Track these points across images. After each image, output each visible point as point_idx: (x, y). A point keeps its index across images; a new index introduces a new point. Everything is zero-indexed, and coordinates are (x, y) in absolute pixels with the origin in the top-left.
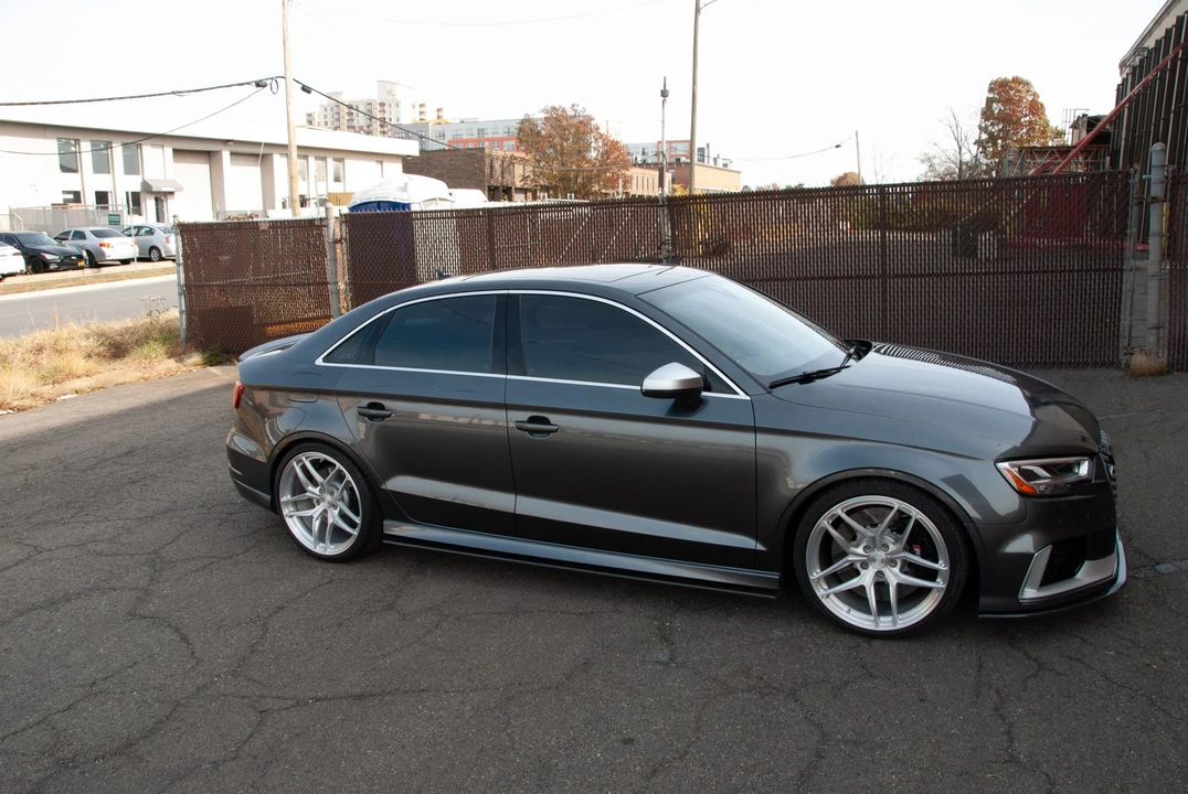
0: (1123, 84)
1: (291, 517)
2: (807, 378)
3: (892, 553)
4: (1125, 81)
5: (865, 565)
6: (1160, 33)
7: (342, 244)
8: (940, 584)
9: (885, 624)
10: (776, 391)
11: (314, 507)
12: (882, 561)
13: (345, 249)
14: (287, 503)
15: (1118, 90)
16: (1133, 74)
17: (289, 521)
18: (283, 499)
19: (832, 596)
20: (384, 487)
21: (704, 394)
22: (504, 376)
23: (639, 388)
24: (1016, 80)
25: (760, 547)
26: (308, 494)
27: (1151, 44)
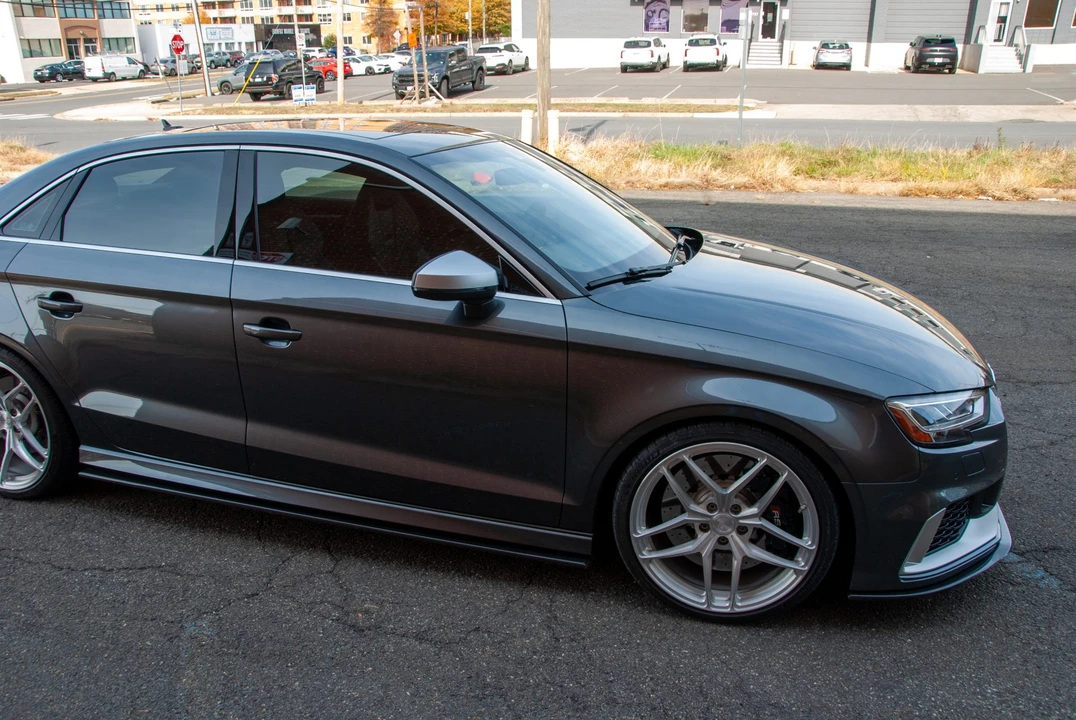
2: (633, 277)
3: (745, 518)
8: (802, 564)
9: (721, 603)
10: (597, 295)
12: (730, 524)
21: (499, 294)
22: (230, 262)
23: (409, 283)
25: (567, 501)
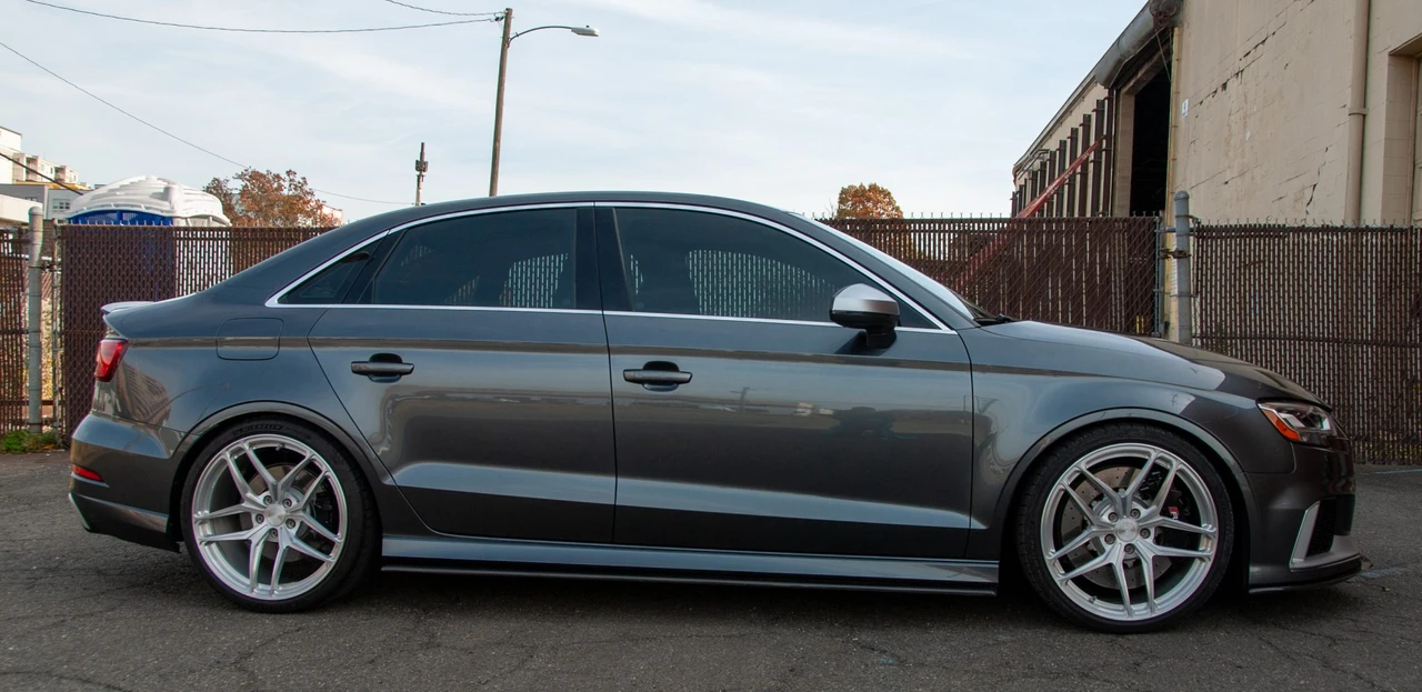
0: (1020, 192)
1: (209, 543)
3: (1146, 518)
4: (1022, 190)
5: (1111, 538)
6: (1063, 133)
7: (52, 271)
8: (1206, 551)
9: (1140, 612)
10: (983, 327)
11: (250, 527)
12: (1133, 530)
13: (57, 281)
14: (203, 522)
15: (1014, 199)
16: (1034, 179)
17: (204, 551)
18: (198, 515)
19: (1070, 583)
20: (388, 481)
24: (873, 188)
26: (245, 505)
27: (1053, 145)
